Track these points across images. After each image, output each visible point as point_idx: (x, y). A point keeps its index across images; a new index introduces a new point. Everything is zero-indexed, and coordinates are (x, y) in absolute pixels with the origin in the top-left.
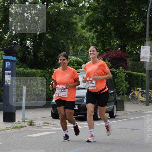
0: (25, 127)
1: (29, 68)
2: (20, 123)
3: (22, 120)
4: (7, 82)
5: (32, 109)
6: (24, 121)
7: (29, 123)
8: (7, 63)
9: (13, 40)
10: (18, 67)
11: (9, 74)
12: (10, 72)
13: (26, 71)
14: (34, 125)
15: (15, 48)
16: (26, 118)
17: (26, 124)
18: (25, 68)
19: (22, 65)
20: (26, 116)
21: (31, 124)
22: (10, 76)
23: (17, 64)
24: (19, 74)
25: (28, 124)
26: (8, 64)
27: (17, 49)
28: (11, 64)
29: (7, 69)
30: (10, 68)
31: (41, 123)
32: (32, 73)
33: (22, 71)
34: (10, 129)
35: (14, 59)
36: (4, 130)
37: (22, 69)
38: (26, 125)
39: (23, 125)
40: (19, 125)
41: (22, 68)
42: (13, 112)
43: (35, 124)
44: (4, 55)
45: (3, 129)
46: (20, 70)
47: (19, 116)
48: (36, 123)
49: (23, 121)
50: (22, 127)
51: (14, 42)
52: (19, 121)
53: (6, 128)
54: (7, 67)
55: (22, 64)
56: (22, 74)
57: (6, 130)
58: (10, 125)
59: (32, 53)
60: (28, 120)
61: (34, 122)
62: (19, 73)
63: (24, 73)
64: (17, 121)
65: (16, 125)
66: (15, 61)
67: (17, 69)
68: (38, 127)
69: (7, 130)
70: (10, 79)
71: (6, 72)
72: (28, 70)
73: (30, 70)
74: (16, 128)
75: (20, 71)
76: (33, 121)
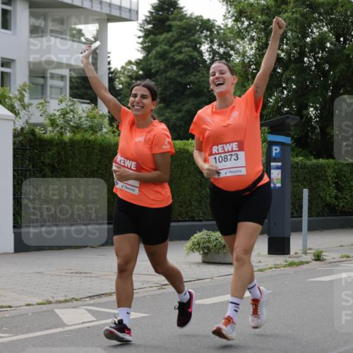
0: (307, 263)
1: (312, 157)
2: (298, 257)
3: (301, 252)
4: (275, 182)
5: (320, 230)
6: (305, 253)
7: (314, 255)
8: (274, 148)
9: (283, 106)
10: (292, 156)
11: (277, 168)
12: (280, 164)
13: (307, 162)
14: (323, 260)
15: (288, 121)
16: (309, 246)
17: (309, 257)
18: (306, 156)
19: (300, 152)
20: (308, 243)
21: (318, 258)
22: (280, 171)
23: (292, 150)
24: (295, 168)
25: (313, 258)
26: (276, 150)
27: (293, 123)
28: (281, 150)
29: (275, 159)
30: (279, 156)
31: (337, 256)
32: (318, 166)
33: (300, 163)
34: (280, 268)
35: (287, 140)
36: (271, 268)
37: (301, 158)
38: (310, 259)
39: (304, 260)
40: (296, 260)
41: (301, 156)
42: (286, 236)
43: (324, 258)
44: (269, 133)
45: (268, 266)
46: (296, 161)
47: (296, 243)
48: (328, 256)
49: (303, 253)
50: (302, 263)
51: (286, 109)
52: (296, 253)
53: (273, 266)
54: (274, 155)
55: (300, 149)
56: (301, 168)
57: (274, 269)
58: (279, 259)
59: (319, 130)
60: (312, 251)
61: (323, 254)
62: (295, 165)
63: (305, 165)
64: (292, 252)
65: (290, 260)
66: (288, 145)
67: (292, 159)
68: (330, 263)
69: (276, 268)
70: (280, 177)
71: (272, 164)
72: (310, 160)
73: (314, 161)
74: (291, 264)
75: (297, 163)
76: (322, 252)
